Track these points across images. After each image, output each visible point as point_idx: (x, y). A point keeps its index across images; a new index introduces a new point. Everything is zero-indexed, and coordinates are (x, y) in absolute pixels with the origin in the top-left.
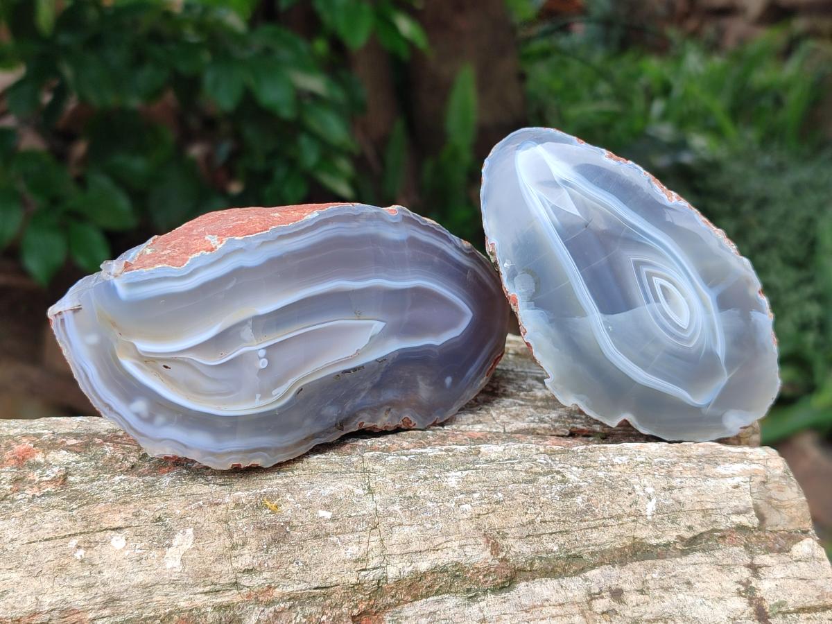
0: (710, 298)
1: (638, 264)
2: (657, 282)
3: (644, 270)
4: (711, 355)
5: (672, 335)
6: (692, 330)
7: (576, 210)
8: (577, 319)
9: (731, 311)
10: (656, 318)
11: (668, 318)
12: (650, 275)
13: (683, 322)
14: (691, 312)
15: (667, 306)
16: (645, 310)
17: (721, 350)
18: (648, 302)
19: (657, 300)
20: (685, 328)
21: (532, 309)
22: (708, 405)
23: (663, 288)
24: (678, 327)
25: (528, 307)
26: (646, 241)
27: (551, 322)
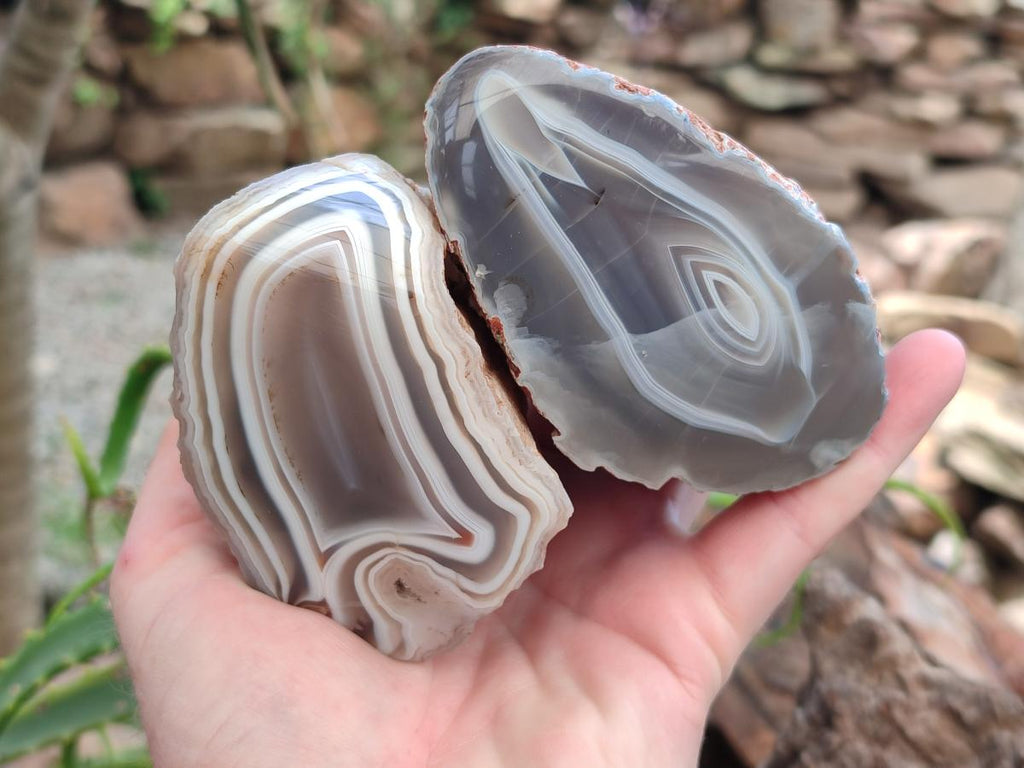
0: (787, 289)
1: (678, 252)
2: (709, 277)
3: (688, 260)
4: (792, 370)
5: (734, 350)
6: (763, 342)
7: (580, 180)
8: (594, 346)
9: (819, 306)
10: (711, 330)
11: (728, 328)
12: (697, 268)
13: (750, 332)
14: (762, 316)
15: (725, 310)
16: (695, 321)
17: (805, 365)
18: (698, 308)
19: (710, 304)
20: (753, 339)
21: (526, 337)
22: (790, 442)
23: (718, 285)
24: (743, 339)
25: (519, 335)
26: (690, 216)
27: (556, 351)
